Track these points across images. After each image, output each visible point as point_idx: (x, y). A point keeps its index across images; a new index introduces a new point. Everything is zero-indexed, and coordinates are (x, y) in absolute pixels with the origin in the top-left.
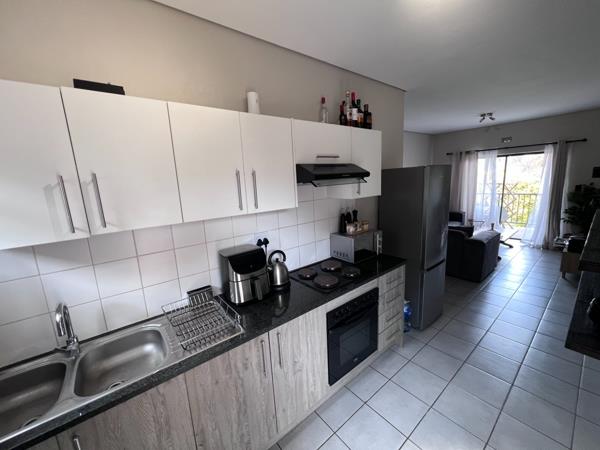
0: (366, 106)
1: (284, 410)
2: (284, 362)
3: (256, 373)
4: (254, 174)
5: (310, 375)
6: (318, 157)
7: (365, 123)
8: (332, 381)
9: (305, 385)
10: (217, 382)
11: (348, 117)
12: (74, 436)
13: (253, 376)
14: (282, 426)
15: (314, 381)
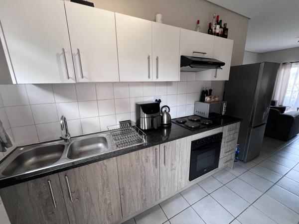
0: (225, 25)
1: (164, 188)
2: (166, 162)
3: (152, 165)
4: (157, 59)
5: (180, 173)
6: (194, 52)
7: (224, 35)
8: (191, 179)
9: (176, 177)
10: (132, 166)
11: (214, 31)
12: (66, 176)
13: (150, 166)
14: (162, 196)
15: (181, 176)
